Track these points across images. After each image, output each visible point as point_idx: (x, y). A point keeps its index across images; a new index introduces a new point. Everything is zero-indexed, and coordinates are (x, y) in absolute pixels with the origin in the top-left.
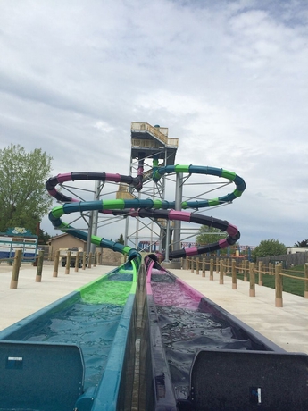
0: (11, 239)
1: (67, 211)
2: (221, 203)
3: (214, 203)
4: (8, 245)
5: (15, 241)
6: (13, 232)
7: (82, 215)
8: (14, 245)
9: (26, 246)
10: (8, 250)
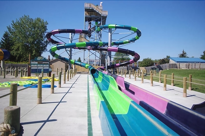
0: (37, 63)
1: (58, 48)
2: (129, 43)
3: (126, 43)
4: (35, 65)
5: (39, 63)
6: (38, 59)
7: (66, 50)
8: (38, 65)
9: (44, 66)
10: (36, 68)
